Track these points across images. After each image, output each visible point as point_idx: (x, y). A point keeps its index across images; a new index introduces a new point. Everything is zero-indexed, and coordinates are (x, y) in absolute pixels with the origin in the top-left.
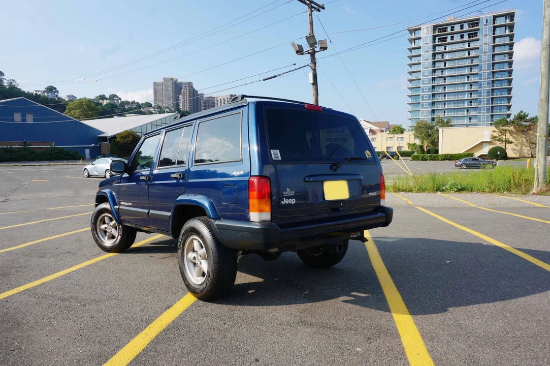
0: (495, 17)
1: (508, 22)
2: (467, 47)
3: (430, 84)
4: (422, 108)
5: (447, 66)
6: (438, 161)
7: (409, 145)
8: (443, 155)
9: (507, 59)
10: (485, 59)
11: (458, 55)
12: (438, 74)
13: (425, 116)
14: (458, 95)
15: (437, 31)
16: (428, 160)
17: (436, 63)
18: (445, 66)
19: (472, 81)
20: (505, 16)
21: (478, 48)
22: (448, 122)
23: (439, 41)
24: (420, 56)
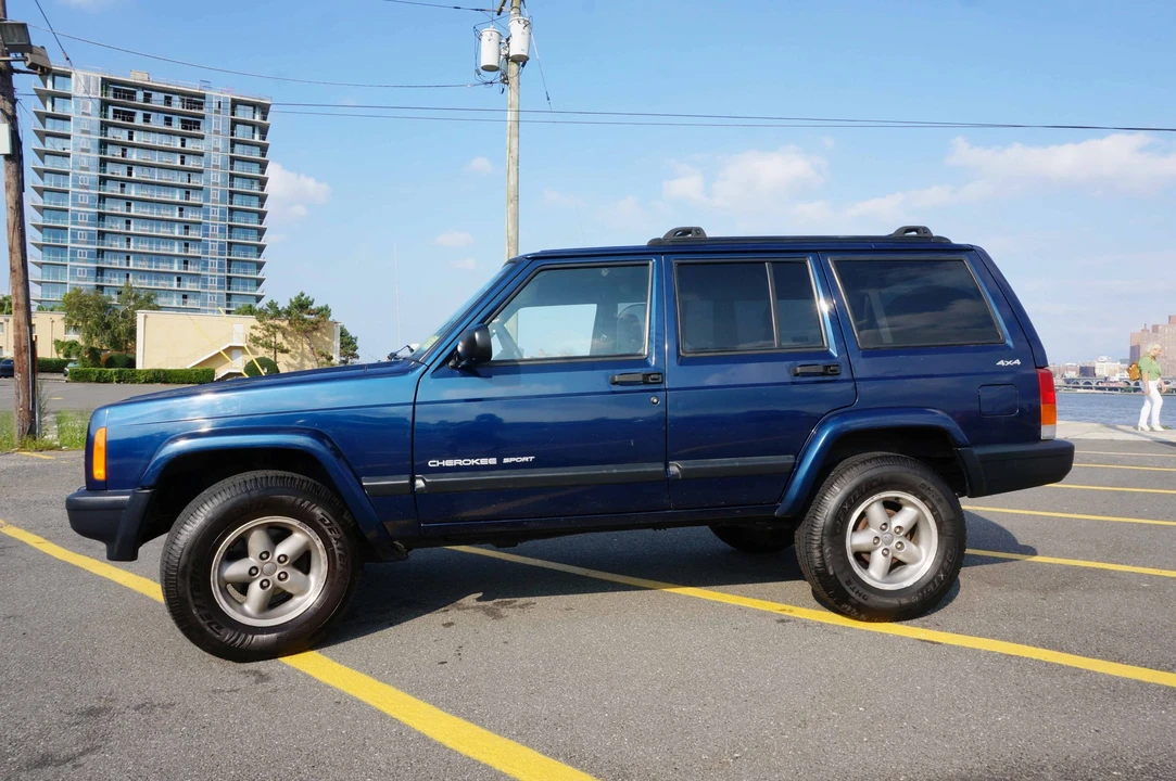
0: (235, 103)
1: (258, 118)
2: (179, 146)
3: (93, 207)
4: (72, 260)
5: (134, 176)
6: (136, 385)
7: (59, 344)
8: (148, 371)
9: (256, 189)
10: (215, 180)
11: (157, 158)
12: (113, 189)
13: (80, 279)
14: (158, 243)
15: (111, 92)
16: (110, 381)
17: (109, 164)
18: (130, 174)
19: (189, 219)
20: (254, 105)
21: (201, 155)
22: (149, 300)
23: (115, 117)
24: (68, 137)
